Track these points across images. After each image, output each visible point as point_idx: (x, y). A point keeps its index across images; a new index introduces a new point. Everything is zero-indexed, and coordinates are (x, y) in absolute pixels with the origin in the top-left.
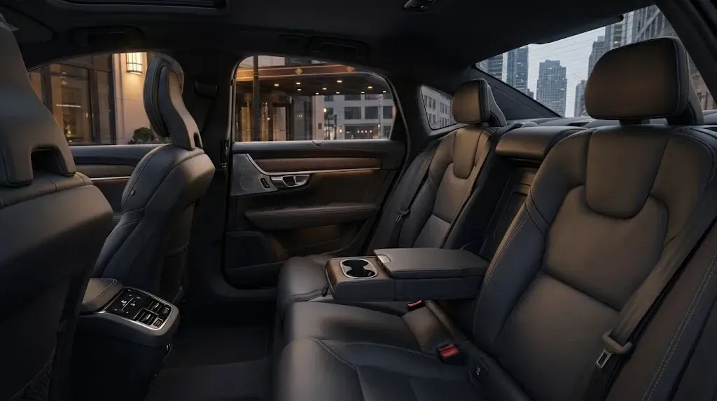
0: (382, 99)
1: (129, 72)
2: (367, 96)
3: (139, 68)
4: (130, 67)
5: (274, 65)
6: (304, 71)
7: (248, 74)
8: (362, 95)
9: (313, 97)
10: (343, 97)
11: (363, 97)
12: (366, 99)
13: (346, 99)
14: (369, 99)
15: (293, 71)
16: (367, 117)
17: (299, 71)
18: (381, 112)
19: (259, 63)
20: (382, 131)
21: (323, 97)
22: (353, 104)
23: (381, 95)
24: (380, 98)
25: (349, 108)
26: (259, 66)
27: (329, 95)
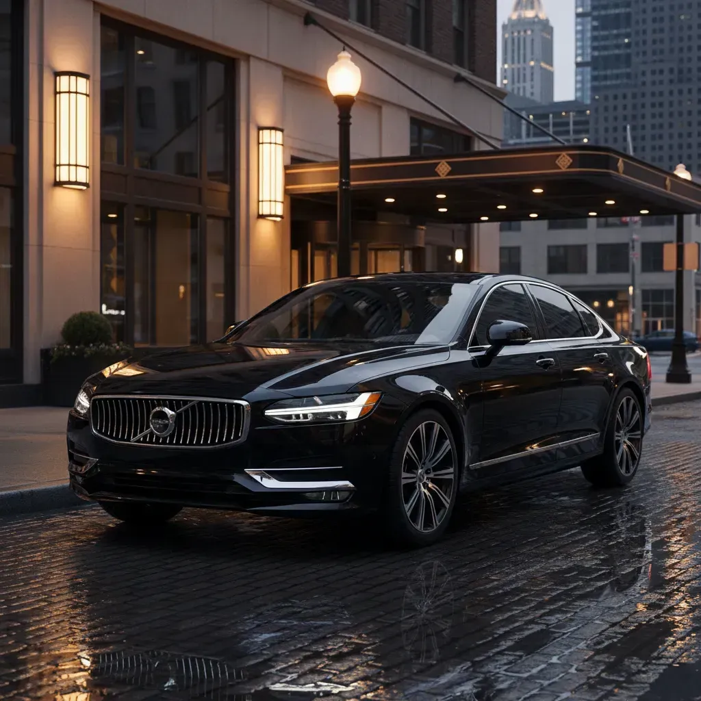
0: (638, 226)
1: (58, 184)
2: (602, 220)
3: (82, 176)
4: (63, 175)
5: (385, 154)
6: (455, 169)
7: (328, 177)
8: (590, 220)
9: (476, 225)
10: (544, 224)
11: (592, 223)
12: (599, 226)
13: (551, 227)
14: (607, 225)
15: (431, 170)
16: (600, 270)
17: (443, 169)
18: (635, 257)
19: (352, 150)
20: (639, 302)
21: (496, 225)
22: (569, 237)
23: (637, 218)
24: (636, 222)
25: (558, 247)
26: (353, 157)
27: (510, 219)
